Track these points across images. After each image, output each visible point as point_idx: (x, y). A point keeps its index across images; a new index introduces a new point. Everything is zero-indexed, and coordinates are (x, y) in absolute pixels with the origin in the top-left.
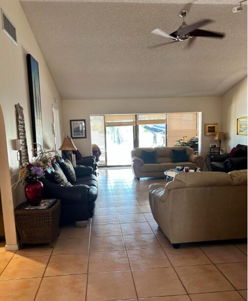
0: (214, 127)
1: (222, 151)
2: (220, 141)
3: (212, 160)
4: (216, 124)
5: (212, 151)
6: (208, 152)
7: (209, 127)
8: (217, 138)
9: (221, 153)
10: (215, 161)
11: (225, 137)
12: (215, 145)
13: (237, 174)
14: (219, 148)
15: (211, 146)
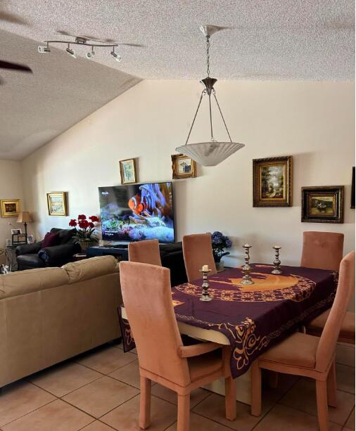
0: (14, 205)
1: (30, 238)
2: (26, 225)
3: (18, 253)
4: (18, 200)
5: (15, 239)
6: (9, 241)
7: (6, 205)
8: (21, 221)
9: (29, 242)
10: (23, 254)
11: (32, 219)
12: (19, 231)
13: (73, 267)
14: (26, 235)
15: (13, 233)
